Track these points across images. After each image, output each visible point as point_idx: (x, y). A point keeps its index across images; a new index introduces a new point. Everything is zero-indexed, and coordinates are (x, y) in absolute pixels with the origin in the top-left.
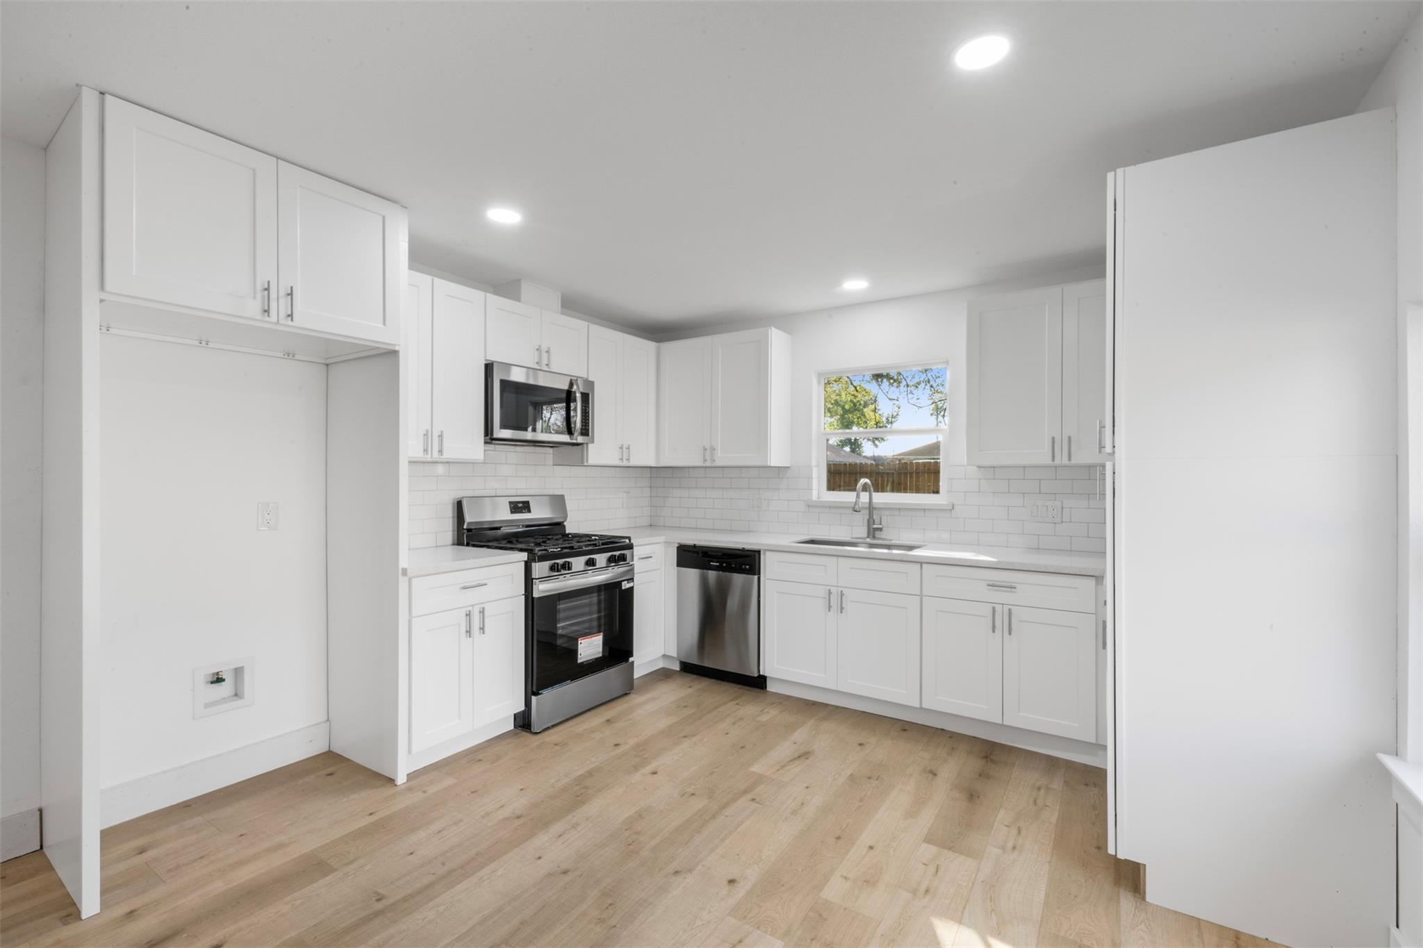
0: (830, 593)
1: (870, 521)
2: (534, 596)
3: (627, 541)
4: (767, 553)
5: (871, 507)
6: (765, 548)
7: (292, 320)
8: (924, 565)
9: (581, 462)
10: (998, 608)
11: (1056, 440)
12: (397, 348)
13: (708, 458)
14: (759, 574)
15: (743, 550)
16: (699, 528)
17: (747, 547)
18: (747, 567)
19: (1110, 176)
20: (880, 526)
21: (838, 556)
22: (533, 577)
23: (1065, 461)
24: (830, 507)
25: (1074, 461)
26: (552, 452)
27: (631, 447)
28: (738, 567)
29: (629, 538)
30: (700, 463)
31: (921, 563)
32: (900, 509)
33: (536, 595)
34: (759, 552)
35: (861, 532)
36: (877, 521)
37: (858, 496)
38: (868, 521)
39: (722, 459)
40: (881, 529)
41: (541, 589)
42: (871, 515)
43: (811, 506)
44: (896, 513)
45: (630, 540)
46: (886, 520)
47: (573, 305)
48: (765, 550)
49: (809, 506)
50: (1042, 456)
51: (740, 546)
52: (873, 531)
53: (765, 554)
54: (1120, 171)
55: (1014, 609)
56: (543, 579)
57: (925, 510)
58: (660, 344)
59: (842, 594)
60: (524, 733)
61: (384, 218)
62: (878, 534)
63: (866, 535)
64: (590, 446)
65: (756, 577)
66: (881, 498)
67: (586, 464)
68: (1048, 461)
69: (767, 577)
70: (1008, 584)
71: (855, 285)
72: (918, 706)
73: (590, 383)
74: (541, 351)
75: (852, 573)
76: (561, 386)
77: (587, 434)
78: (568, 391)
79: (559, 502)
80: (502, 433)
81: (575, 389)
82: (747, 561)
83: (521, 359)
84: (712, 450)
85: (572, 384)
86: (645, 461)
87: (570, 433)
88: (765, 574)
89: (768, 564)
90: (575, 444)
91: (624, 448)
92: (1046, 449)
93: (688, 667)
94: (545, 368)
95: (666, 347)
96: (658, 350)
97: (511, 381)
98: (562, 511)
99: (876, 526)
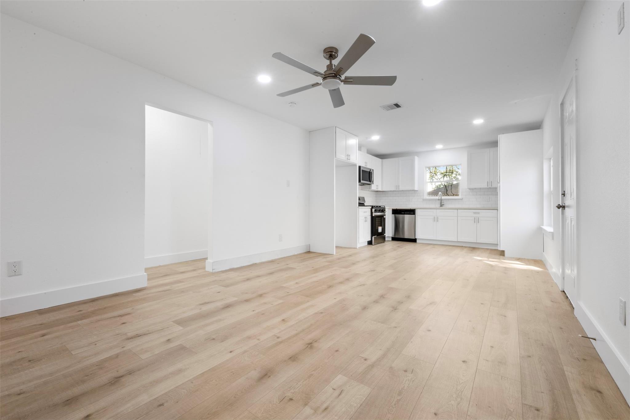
0: (435, 218)
1: (441, 203)
2: (373, 216)
5: (441, 200)
7: (350, 160)
8: (458, 210)
9: (370, 188)
10: (476, 218)
11: (489, 182)
12: (357, 163)
13: (397, 188)
14: (415, 215)
17: (412, 209)
19: (499, 136)
22: (372, 212)
23: (490, 187)
25: (492, 187)
28: (409, 213)
29: (384, 206)
30: (396, 190)
31: (457, 209)
34: (415, 210)
35: (438, 205)
38: (440, 203)
39: (401, 188)
40: (444, 205)
41: (374, 214)
42: (441, 201)
43: (424, 200)
44: (448, 201)
46: (444, 202)
48: (417, 209)
50: (484, 185)
51: (409, 208)
53: (417, 210)
54: (501, 135)
55: (479, 218)
56: (375, 212)
57: (455, 199)
58: (382, 160)
59: (438, 218)
60: (370, 246)
63: (440, 206)
64: (372, 185)
65: (414, 215)
66: (443, 198)
67: (371, 190)
68: (487, 187)
69: (418, 215)
70: (478, 213)
71: (439, 146)
72: (457, 241)
73: (373, 170)
74: (366, 163)
75: (440, 213)
76: (369, 171)
77: (373, 182)
78: (370, 172)
79: (363, 198)
80: (362, 181)
81: (371, 171)
82: (412, 212)
83: (363, 165)
84: (399, 186)
85: (370, 170)
86: (380, 189)
87: (370, 181)
88: (417, 215)
89: (417, 212)
90: (370, 184)
91: (377, 186)
92: (486, 184)
93: (394, 239)
94: (366, 167)
95: (384, 160)
96: (382, 161)
97: (362, 170)
98: (364, 201)
99: (442, 204)
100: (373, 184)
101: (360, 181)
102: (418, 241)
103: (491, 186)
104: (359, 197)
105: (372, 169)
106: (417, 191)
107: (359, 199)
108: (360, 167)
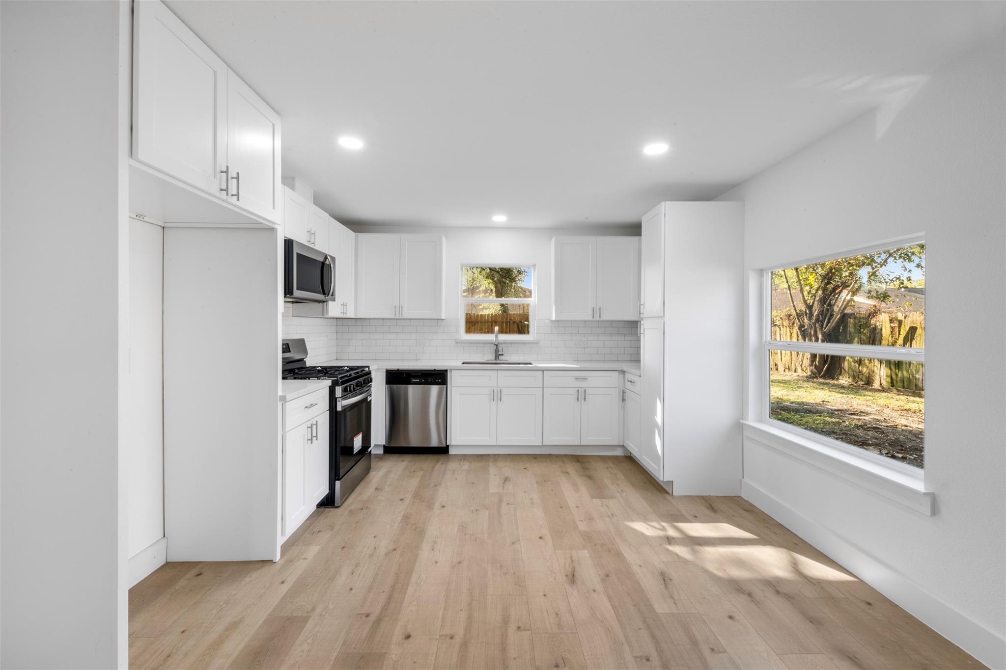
0: (494, 391)
1: (497, 351)
2: (338, 410)
3: (367, 369)
4: (453, 371)
5: (498, 343)
6: (450, 368)
7: (238, 200)
8: (545, 372)
9: (324, 312)
10: (579, 390)
11: (594, 308)
12: (276, 226)
13: (397, 313)
14: (447, 384)
15: (435, 370)
16: (378, 360)
17: (437, 368)
18: (440, 380)
19: (663, 203)
20: (502, 353)
21: (497, 370)
22: (336, 397)
23: (598, 319)
24: (471, 343)
25: (603, 319)
26: (291, 306)
27: (347, 305)
28: (433, 381)
29: (368, 367)
30: (393, 317)
31: (541, 371)
32: (512, 343)
33: (339, 409)
34: (446, 371)
35: (490, 357)
36: (501, 350)
37: (496, 336)
38: (495, 351)
39: (408, 313)
40: (502, 355)
41: (340, 405)
42: (497, 347)
43: (458, 342)
44: (509, 345)
45: (369, 368)
46: (505, 349)
47: (319, 201)
49: (457, 343)
50: (587, 316)
51: (433, 368)
52: (497, 355)
53: (451, 372)
55: (586, 390)
56: (344, 397)
57: (524, 343)
58: (356, 233)
59: (499, 391)
60: (327, 509)
61: (273, 125)
62: (501, 357)
63: (494, 358)
64: (330, 303)
65: (445, 386)
66: (503, 337)
67: (326, 316)
68: (591, 319)
69: (453, 385)
70: (583, 378)
71: (500, 218)
72: (541, 444)
73: (333, 259)
74: (311, 233)
75: (502, 378)
76: (321, 259)
77: (332, 295)
78: (323, 264)
79: (301, 344)
80: (297, 293)
81: (327, 262)
82: (438, 377)
83: (299, 237)
84: (401, 308)
85: (326, 258)
86: (351, 314)
87: (324, 293)
88: (451, 384)
89: (452, 378)
90: (323, 302)
91: (344, 305)
92: (590, 312)
93: (390, 450)
94: (312, 246)
95: (364, 237)
96: (356, 238)
97: (298, 254)
98: (305, 351)
99: (500, 353)
100: (334, 300)
101: (288, 291)
102: (452, 451)
103: (600, 317)
104: (283, 340)
105: (331, 257)
106: (444, 319)
107: (286, 348)
108: (289, 244)
